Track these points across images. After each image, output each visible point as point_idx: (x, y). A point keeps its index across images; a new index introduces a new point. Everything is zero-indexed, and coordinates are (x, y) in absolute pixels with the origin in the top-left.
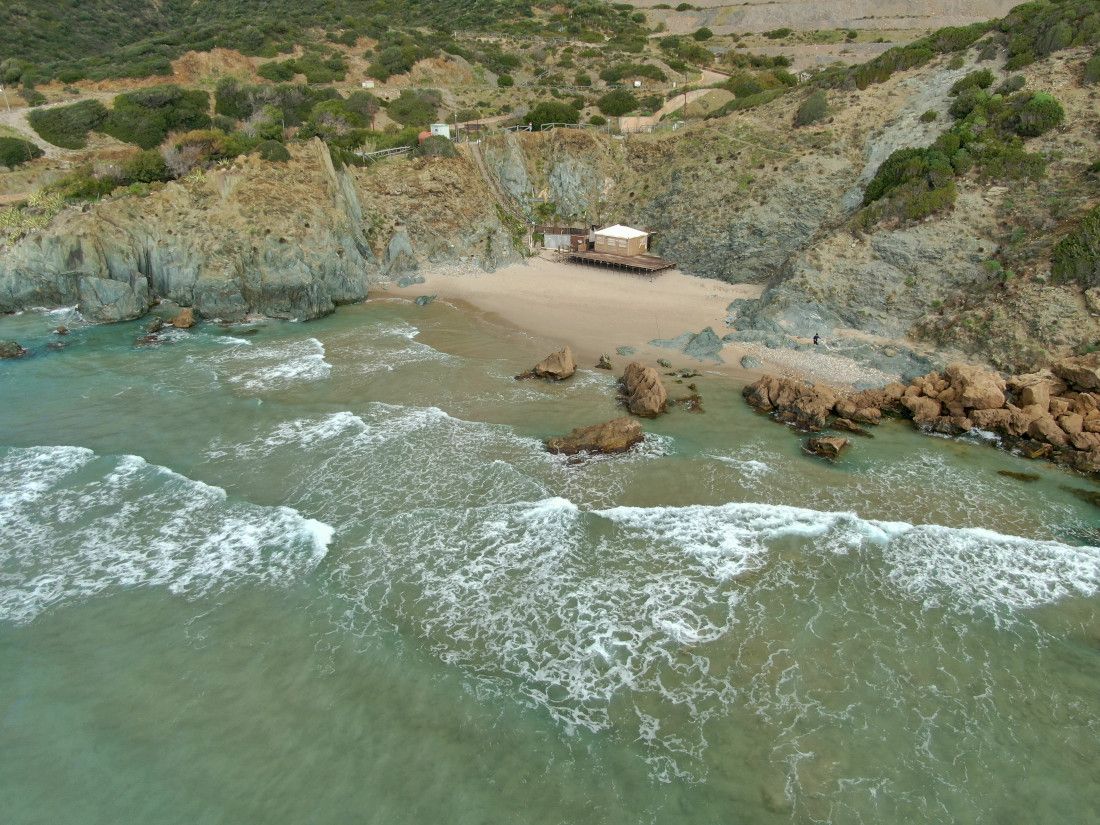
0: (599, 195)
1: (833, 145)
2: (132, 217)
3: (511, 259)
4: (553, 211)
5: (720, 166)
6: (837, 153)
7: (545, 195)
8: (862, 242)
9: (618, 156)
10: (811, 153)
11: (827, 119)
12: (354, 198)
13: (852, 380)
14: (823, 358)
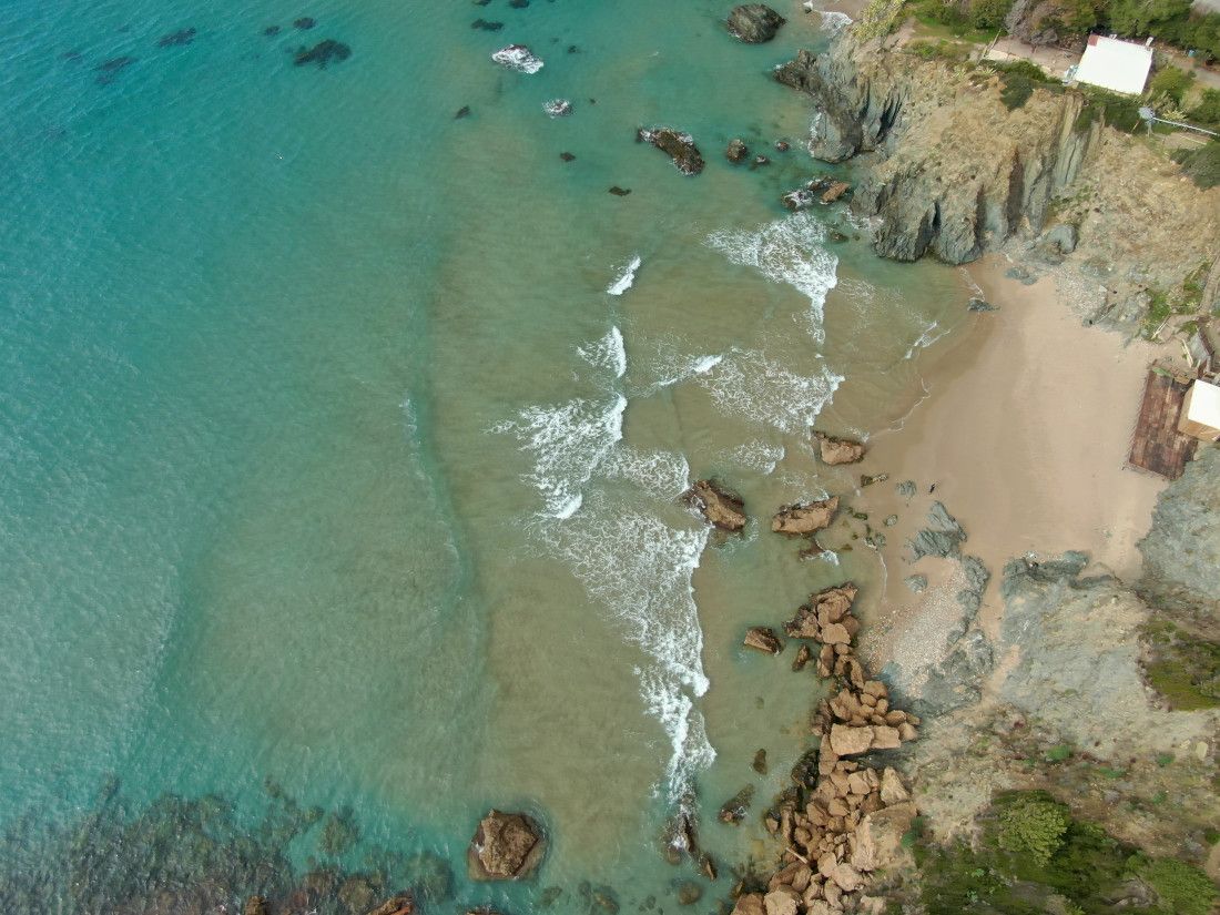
2: (906, 74)
8: (1124, 638)
12: (1073, 164)
13: (899, 660)
14: (942, 637)
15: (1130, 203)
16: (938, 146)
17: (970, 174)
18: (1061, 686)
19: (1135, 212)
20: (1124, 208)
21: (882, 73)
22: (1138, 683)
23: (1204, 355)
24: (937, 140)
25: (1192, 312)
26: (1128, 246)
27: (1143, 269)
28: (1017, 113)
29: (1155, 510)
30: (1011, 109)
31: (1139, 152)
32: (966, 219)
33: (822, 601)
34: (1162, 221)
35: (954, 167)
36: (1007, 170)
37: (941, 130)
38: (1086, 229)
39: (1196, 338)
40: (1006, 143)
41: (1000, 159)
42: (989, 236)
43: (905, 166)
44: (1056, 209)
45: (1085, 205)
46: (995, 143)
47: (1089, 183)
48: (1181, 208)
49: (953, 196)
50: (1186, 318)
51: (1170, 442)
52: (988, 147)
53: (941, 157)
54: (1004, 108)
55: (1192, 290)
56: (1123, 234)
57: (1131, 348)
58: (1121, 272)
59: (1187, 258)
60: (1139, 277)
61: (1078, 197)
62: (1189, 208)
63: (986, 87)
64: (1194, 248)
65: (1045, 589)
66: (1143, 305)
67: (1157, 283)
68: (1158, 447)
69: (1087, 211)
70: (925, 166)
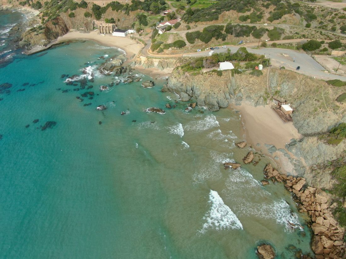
0: (291, 92)
1: (338, 111)
2: (193, 79)
3: (262, 104)
4: (279, 93)
5: (315, 102)
6: (337, 114)
7: (279, 88)
8: (317, 142)
9: (302, 83)
10: (331, 111)
11: (342, 103)
12: (234, 82)
13: (288, 171)
14: (289, 163)
15: (247, 84)
17: (220, 90)
18: (316, 156)
19: (249, 85)
20: (247, 86)
21: (188, 81)
22: (328, 146)
23: (277, 102)
24: (209, 87)
26: (252, 92)
27: (257, 94)
28: (222, 77)
29: (295, 127)
31: (243, 76)
32: (224, 98)
33: (267, 170)
34: (255, 85)
35: (216, 90)
37: (209, 85)
38: (242, 92)
39: (274, 100)
40: (223, 82)
41: (224, 85)
42: (228, 100)
46: (221, 83)
47: (238, 85)
48: (257, 81)
49: (219, 95)
50: (270, 98)
51: (286, 116)
53: (212, 90)
54: (219, 77)
55: (267, 93)
56: (250, 90)
57: (266, 107)
58: (253, 96)
59: (263, 89)
61: (237, 88)
63: (213, 75)
64: (263, 87)
65: (296, 145)
68: (286, 118)
69: (240, 89)
70: (210, 93)
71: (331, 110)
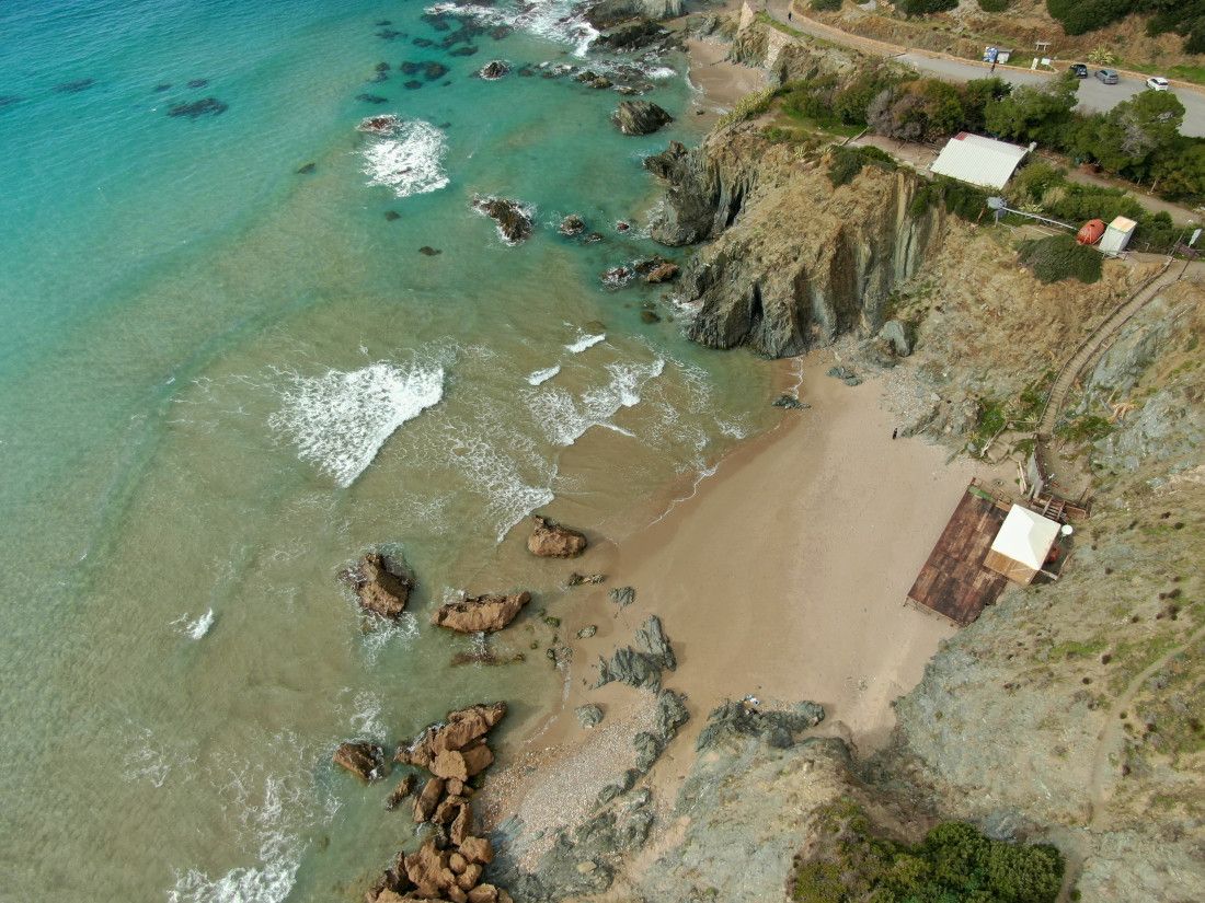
3: (949, 441)
4: (1096, 438)
6: (1129, 771)
7: (1121, 409)
8: (798, 821)
12: (911, 254)
15: (970, 299)
16: (764, 225)
17: (791, 255)
18: (704, 882)
19: (973, 309)
20: (963, 306)
21: (730, 156)
22: (781, 891)
23: (1038, 481)
24: (765, 220)
25: (1030, 428)
26: (965, 349)
27: (981, 376)
28: (843, 191)
29: (931, 662)
30: (836, 186)
31: (983, 242)
32: (783, 304)
33: (456, 720)
34: (1001, 319)
35: (775, 248)
36: (829, 253)
37: (771, 209)
38: (926, 329)
39: (1032, 460)
40: (832, 223)
41: (823, 239)
42: (816, 329)
43: (730, 247)
44: (895, 306)
45: (926, 302)
46: (818, 222)
47: (931, 278)
48: (1020, 303)
49: (773, 279)
50: (1023, 436)
51: (970, 577)
52: (812, 226)
53: (765, 237)
54: (830, 185)
55: (1033, 402)
56: (961, 334)
57: (957, 464)
58: (958, 379)
59: (1027, 363)
60: (976, 386)
61: (919, 293)
62: (1029, 304)
63: (817, 165)
64: (1036, 352)
66: (969, 414)
67: (993, 392)
68: (953, 581)
69: (927, 309)
70: (751, 247)
71: (1131, 718)
